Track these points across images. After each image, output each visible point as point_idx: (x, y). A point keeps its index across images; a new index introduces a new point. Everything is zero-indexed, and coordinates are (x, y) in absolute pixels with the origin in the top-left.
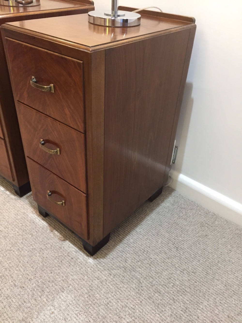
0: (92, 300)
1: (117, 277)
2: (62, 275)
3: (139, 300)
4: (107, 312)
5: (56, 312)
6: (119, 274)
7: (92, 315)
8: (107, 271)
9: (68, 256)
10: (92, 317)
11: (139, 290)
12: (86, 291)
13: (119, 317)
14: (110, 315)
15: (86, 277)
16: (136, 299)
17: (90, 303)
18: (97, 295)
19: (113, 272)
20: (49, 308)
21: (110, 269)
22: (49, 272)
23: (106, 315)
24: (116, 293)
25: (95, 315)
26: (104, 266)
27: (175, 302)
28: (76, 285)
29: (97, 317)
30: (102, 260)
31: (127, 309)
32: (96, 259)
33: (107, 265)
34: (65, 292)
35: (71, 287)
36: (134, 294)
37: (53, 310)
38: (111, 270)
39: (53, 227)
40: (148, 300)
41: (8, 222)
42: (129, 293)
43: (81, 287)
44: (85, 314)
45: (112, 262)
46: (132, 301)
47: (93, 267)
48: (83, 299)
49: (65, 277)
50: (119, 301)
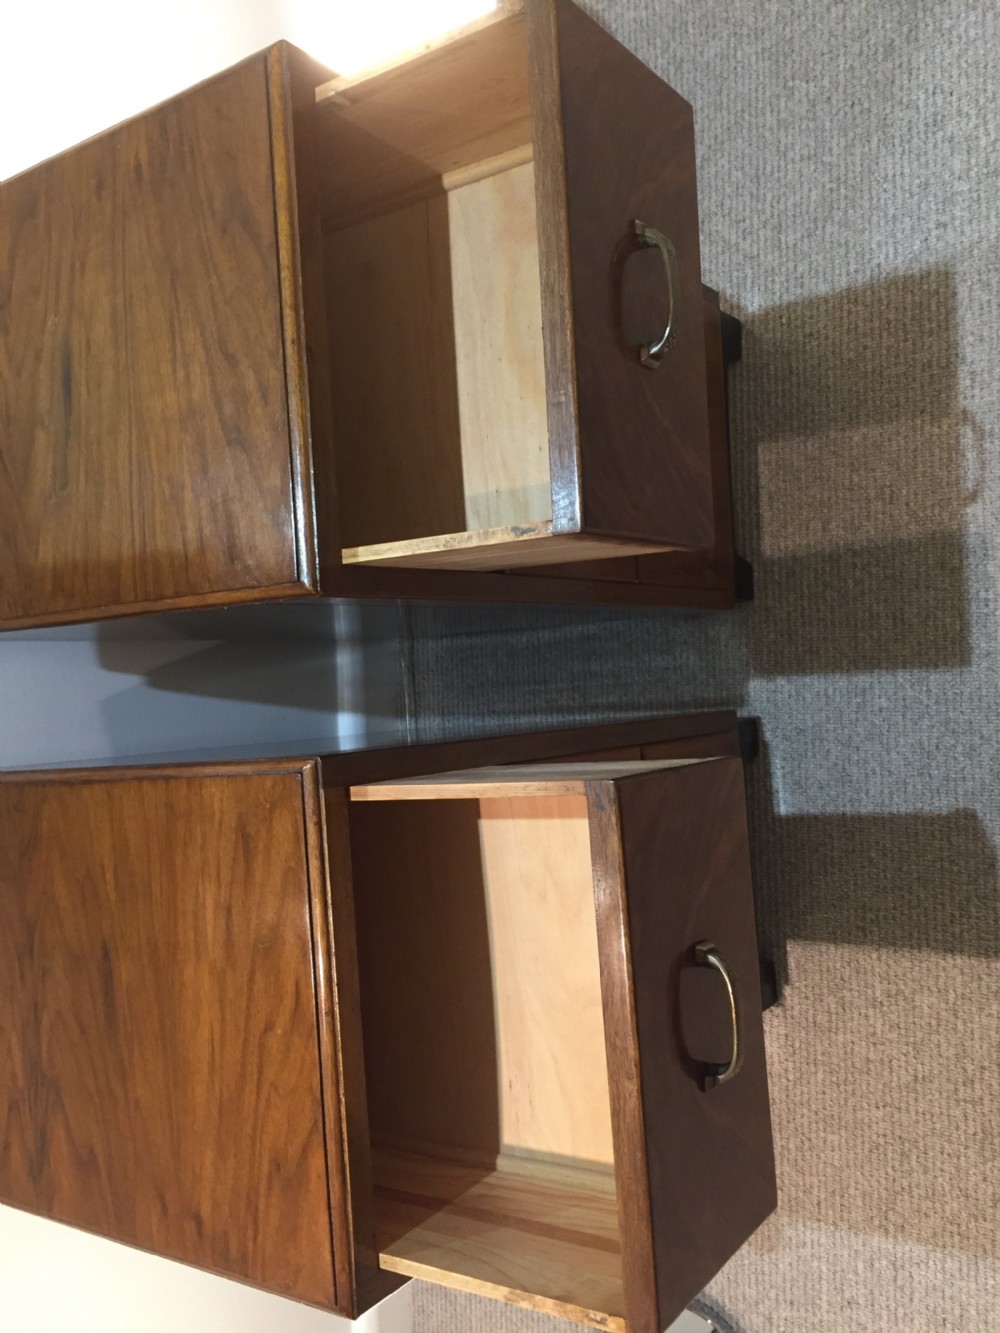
0: (834, 195)
1: (736, 216)
2: (845, 320)
3: (743, 119)
4: (828, 139)
5: (932, 225)
6: (727, 218)
7: (863, 153)
8: (744, 250)
9: (791, 372)
10: (866, 149)
11: (723, 143)
12: (829, 229)
13: (814, 106)
14: (828, 124)
15: (800, 269)
16: (746, 125)
17: (843, 191)
18: (813, 198)
19: (734, 237)
20: (941, 244)
21: (734, 249)
22: (869, 354)
23: (836, 132)
24: (772, 173)
25: (858, 151)
26: (738, 271)
27: (682, 60)
28: (837, 261)
29: (857, 142)
30: (729, 292)
31: (783, 115)
32: (738, 307)
33: (729, 266)
34: (876, 261)
35: (852, 269)
36: (740, 141)
37: (934, 233)
38: (733, 242)
39: (758, 508)
40: (725, 105)
41: (856, 637)
42: (747, 151)
43: (831, 248)
44: (874, 167)
45: (713, 267)
46: (757, 128)
47: (762, 288)
48: (851, 211)
49: (846, 307)
50: (782, 148)
